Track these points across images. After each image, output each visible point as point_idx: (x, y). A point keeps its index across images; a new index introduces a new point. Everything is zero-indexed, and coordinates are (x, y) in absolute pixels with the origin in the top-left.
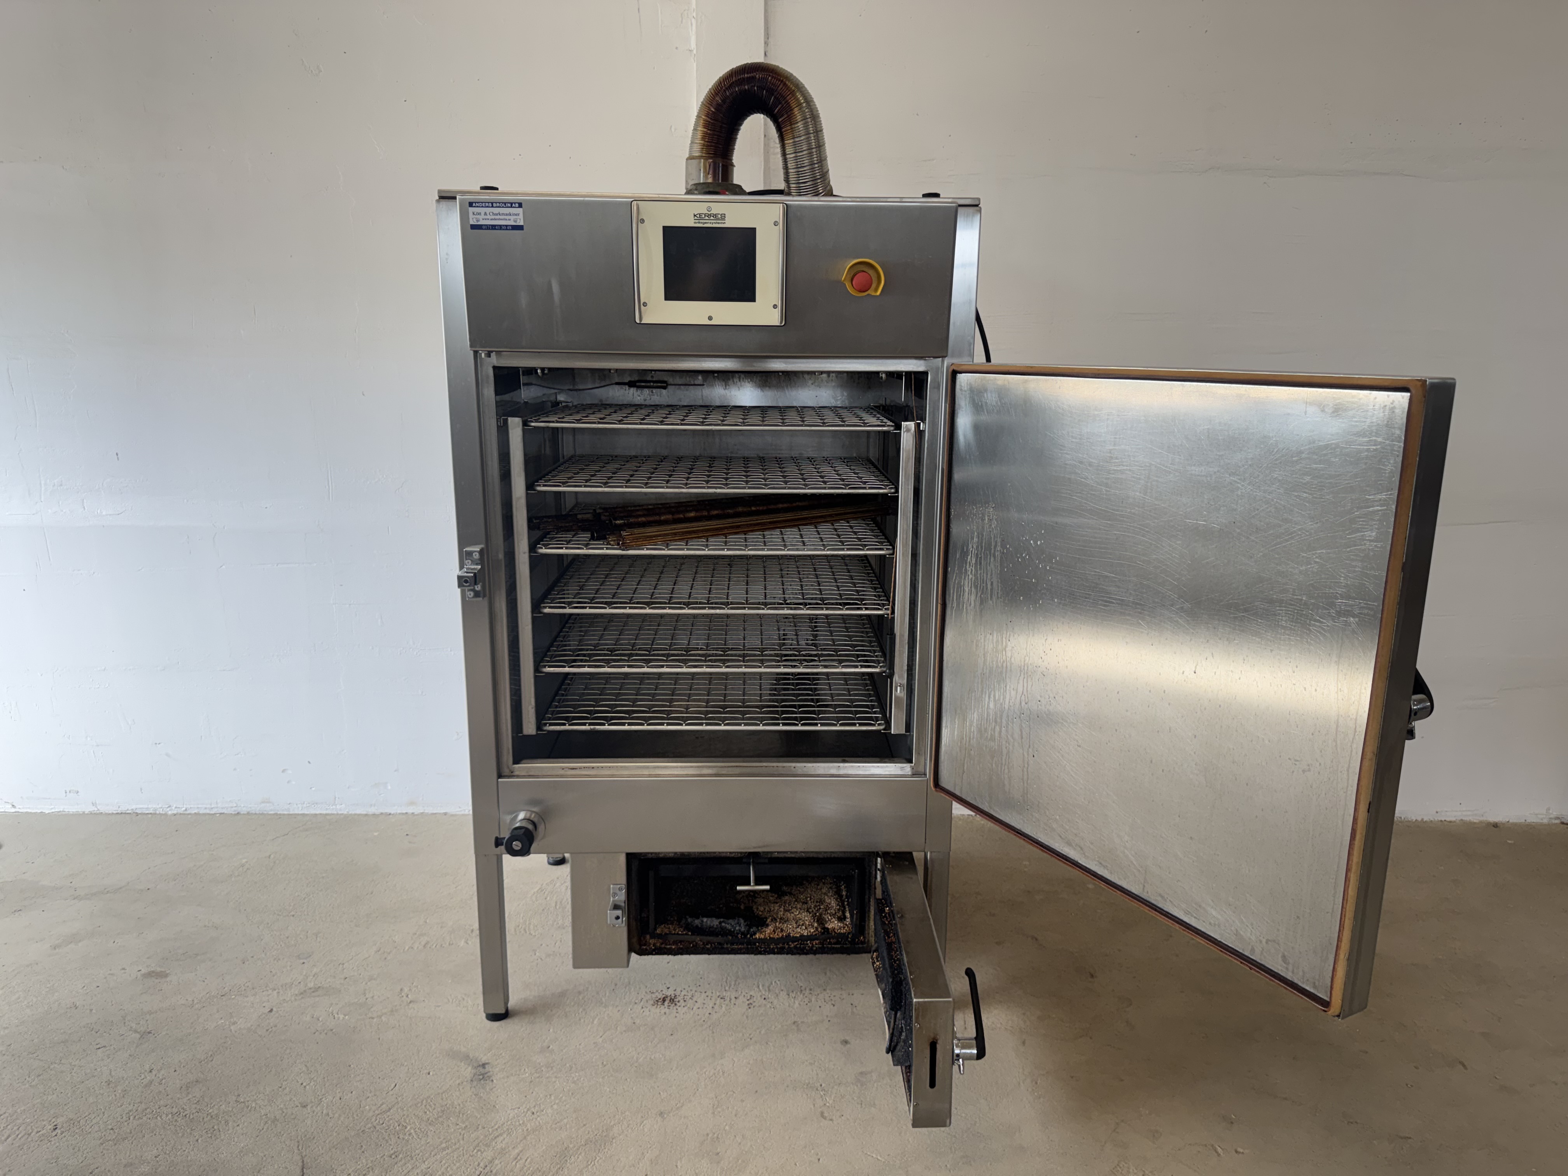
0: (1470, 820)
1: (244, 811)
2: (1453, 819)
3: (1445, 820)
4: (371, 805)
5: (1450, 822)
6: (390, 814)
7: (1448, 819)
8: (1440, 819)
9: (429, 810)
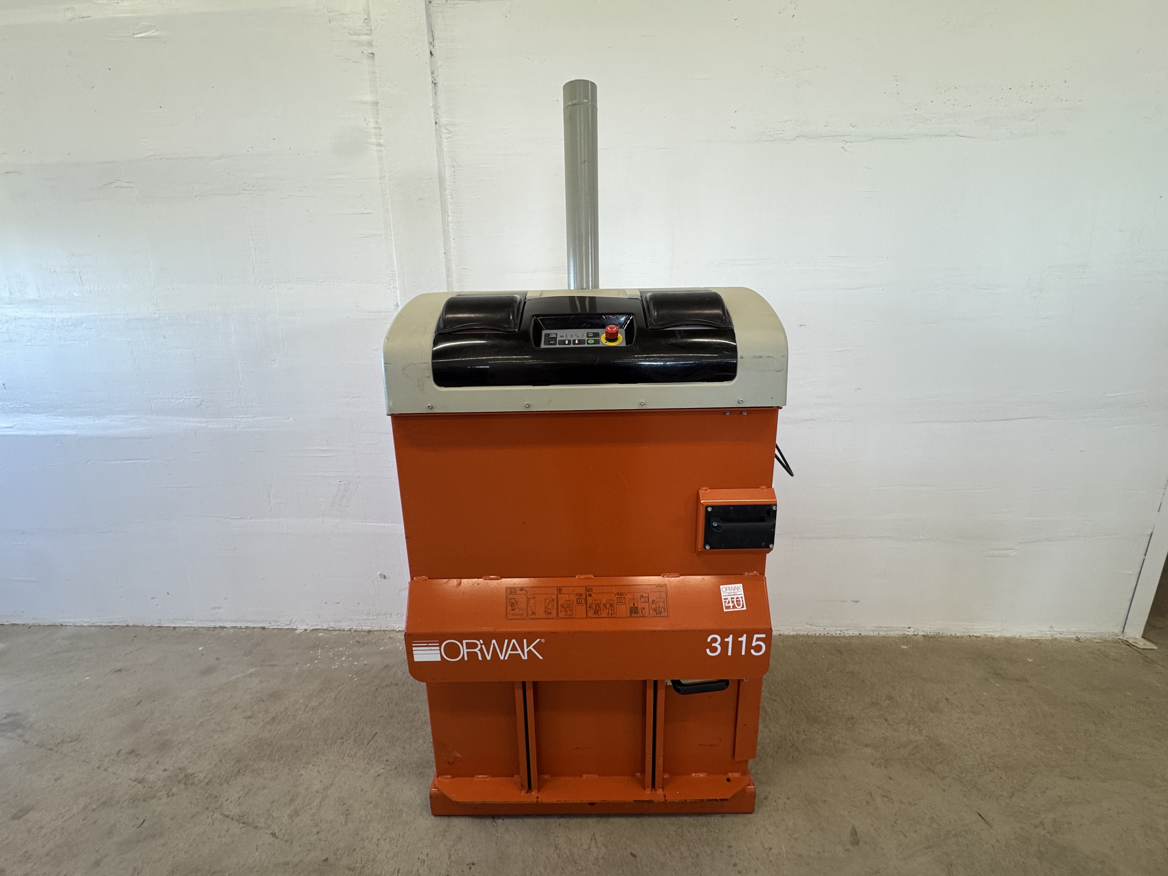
0: (992, 635)
1: (131, 624)
2: (978, 635)
3: (972, 635)
4: (212, 621)
5: (978, 637)
6: (225, 627)
7: (975, 635)
8: (968, 634)
9: (251, 625)
